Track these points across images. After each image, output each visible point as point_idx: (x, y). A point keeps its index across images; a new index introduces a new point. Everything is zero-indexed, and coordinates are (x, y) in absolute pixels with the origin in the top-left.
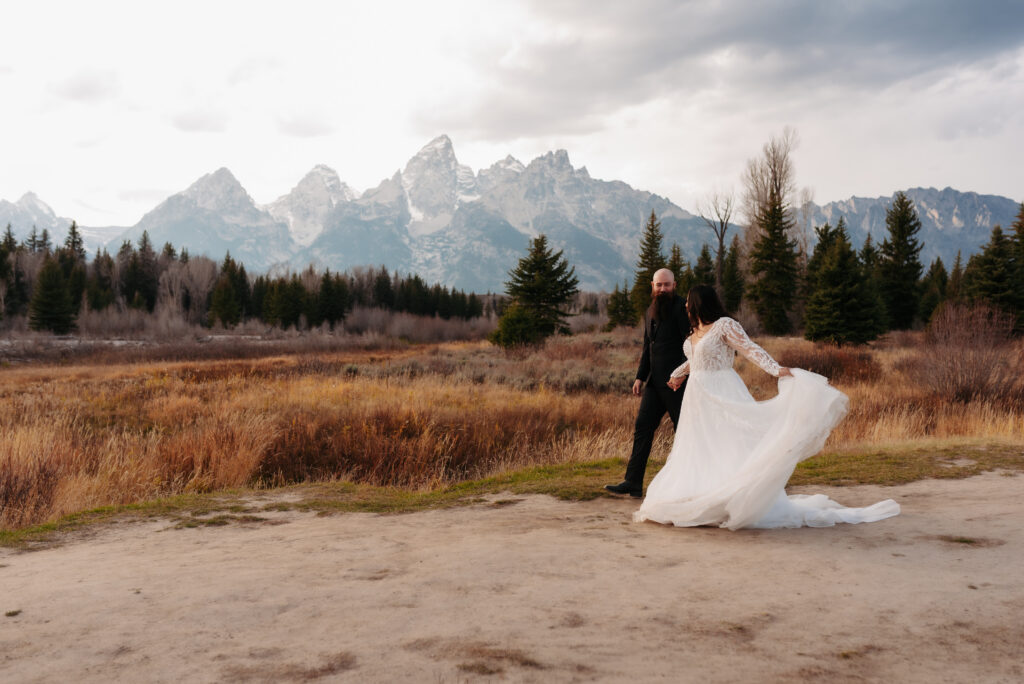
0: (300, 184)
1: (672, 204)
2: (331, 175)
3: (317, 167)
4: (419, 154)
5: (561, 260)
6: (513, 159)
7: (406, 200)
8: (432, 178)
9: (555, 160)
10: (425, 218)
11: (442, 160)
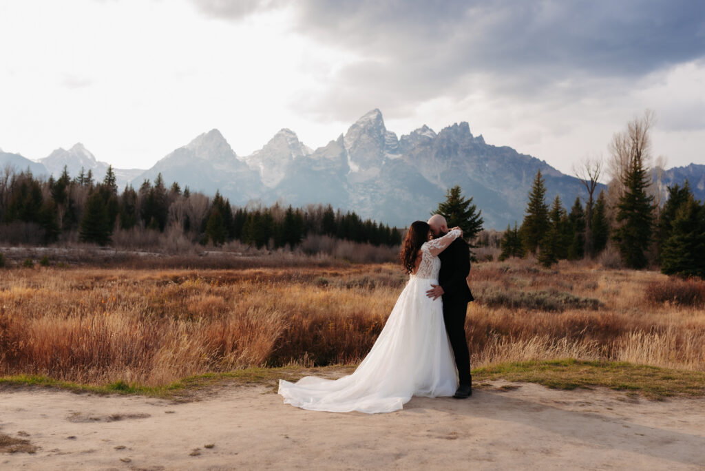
0: (269, 142)
1: (548, 165)
2: (292, 136)
3: (282, 130)
4: (357, 122)
5: (471, 205)
6: (427, 128)
7: (346, 156)
8: (366, 142)
9: (459, 129)
10: (360, 170)
11: (375, 127)
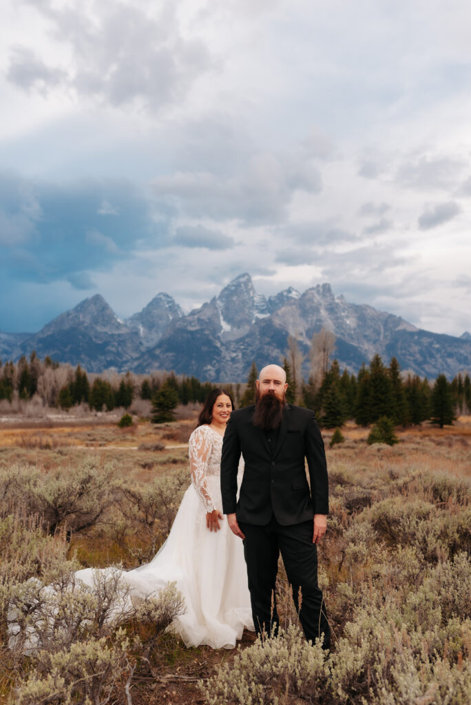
0: (148, 305)
1: (404, 321)
2: (169, 299)
3: (160, 294)
4: (229, 286)
6: (293, 289)
7: (219, 317)
8: (237, 302)
9: (321, 290)
10: (232, 329)
11: (245, 290)
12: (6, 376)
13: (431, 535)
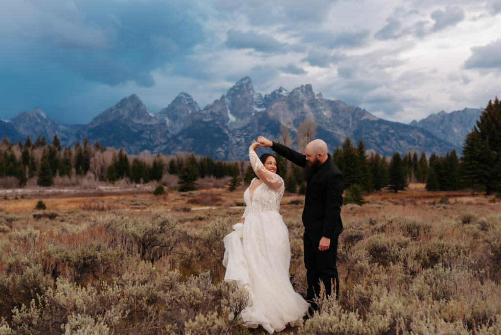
0: (172, 102)
1: (367, 112)
2: (188, 98)
3: (181, 94)
4: (234, 86)
6: (283, 89)
7: (227, 110)
8: (240, 100)
9: (305, 89)
10: (237, 120)
11: (246, 90)
12: (66, 158)
13: (410, 258)
